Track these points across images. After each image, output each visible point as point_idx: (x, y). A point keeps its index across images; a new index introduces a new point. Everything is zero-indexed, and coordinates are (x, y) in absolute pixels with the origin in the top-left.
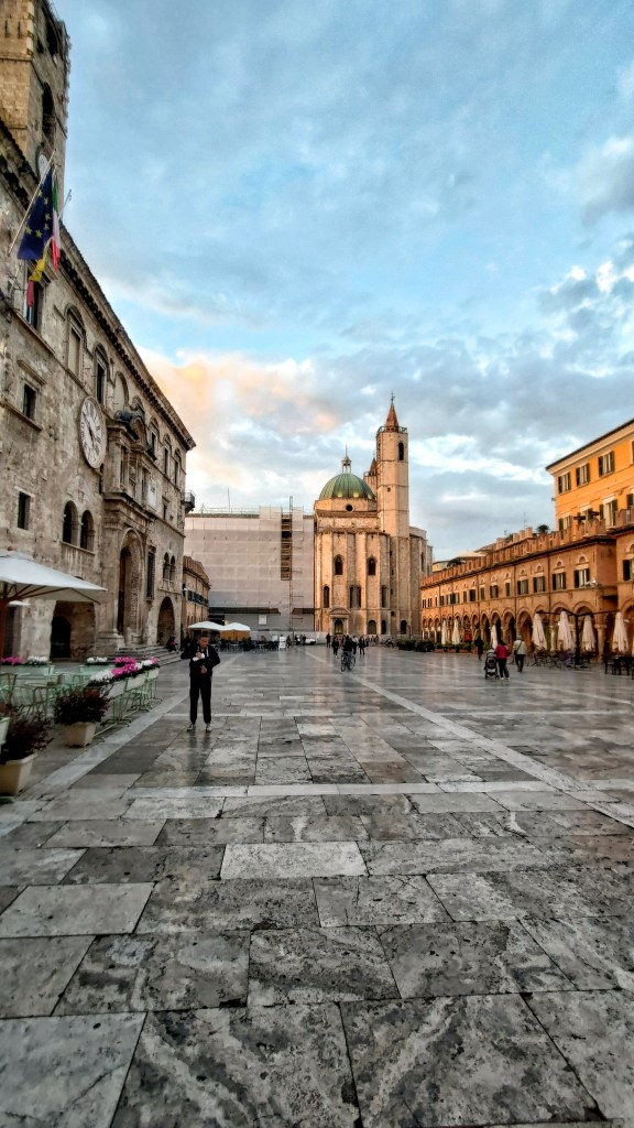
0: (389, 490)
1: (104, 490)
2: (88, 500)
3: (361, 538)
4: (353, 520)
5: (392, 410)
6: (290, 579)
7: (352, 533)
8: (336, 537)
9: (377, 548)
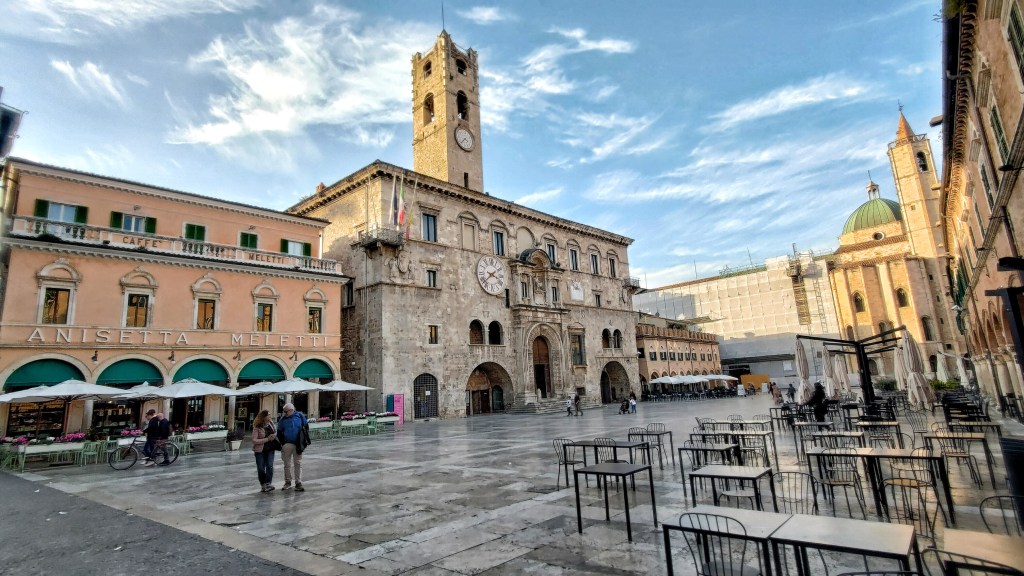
0: (913, 208)
1: (511, 304)
2: (497, 313)
3: (882, 268)
4: (877, 249)
5: (904, 120)
6: (810, 322)
7: (869, 265)
8: (849, 273)
9: (903, 277)
